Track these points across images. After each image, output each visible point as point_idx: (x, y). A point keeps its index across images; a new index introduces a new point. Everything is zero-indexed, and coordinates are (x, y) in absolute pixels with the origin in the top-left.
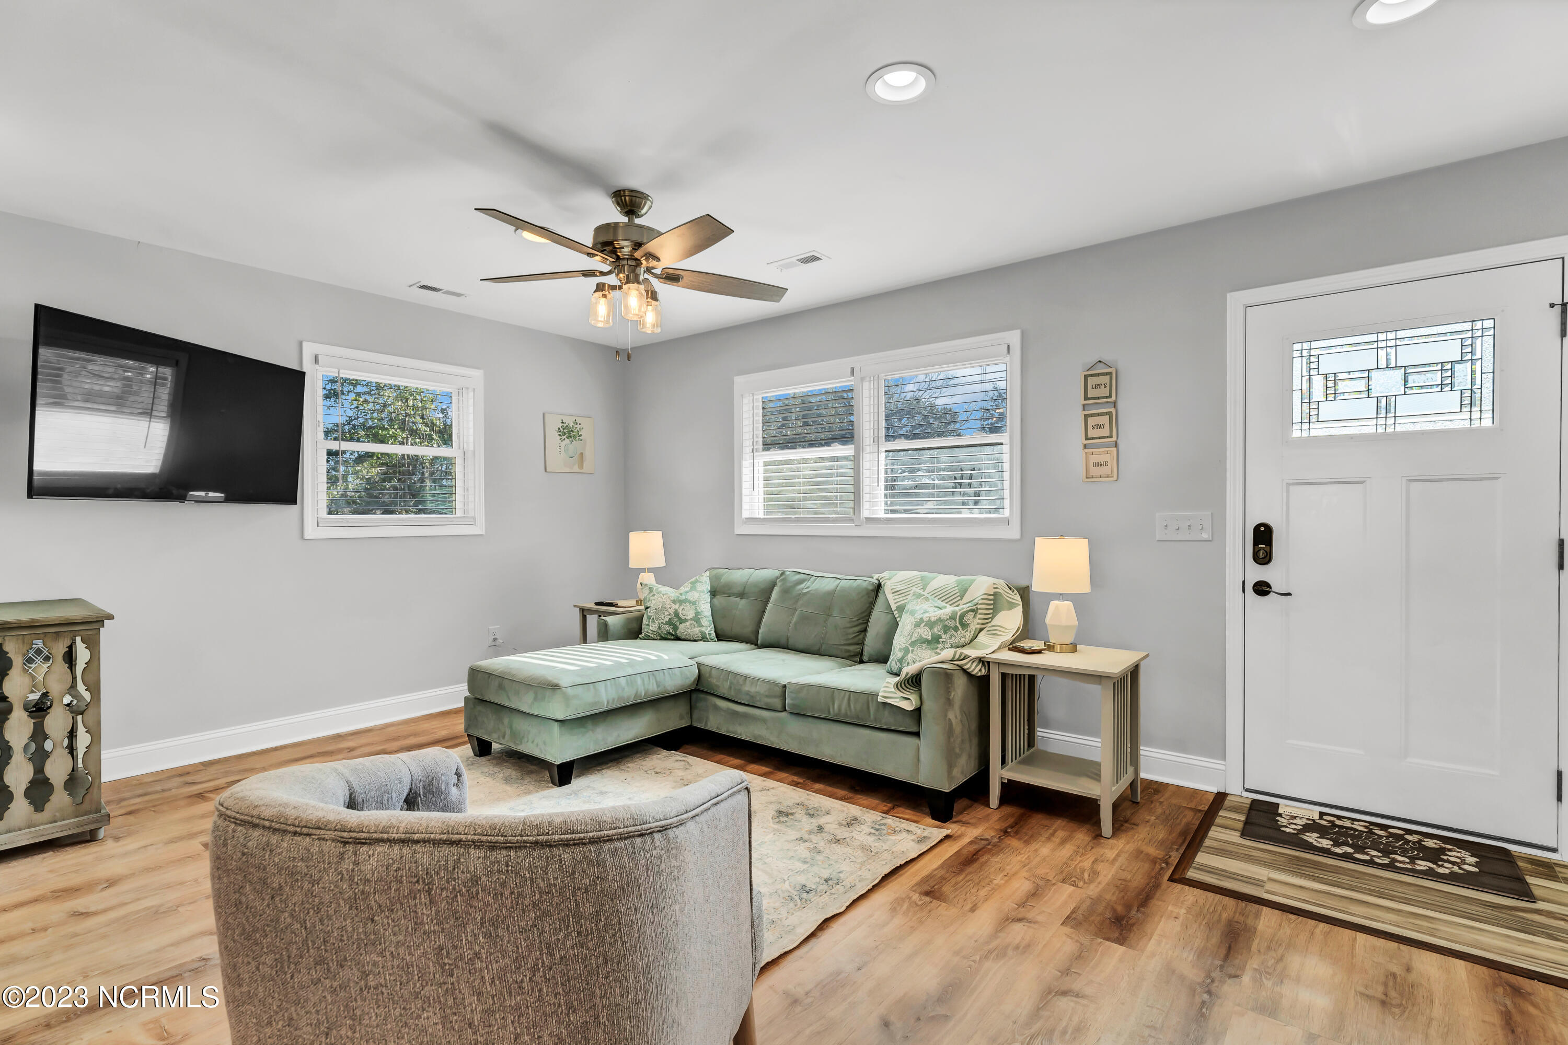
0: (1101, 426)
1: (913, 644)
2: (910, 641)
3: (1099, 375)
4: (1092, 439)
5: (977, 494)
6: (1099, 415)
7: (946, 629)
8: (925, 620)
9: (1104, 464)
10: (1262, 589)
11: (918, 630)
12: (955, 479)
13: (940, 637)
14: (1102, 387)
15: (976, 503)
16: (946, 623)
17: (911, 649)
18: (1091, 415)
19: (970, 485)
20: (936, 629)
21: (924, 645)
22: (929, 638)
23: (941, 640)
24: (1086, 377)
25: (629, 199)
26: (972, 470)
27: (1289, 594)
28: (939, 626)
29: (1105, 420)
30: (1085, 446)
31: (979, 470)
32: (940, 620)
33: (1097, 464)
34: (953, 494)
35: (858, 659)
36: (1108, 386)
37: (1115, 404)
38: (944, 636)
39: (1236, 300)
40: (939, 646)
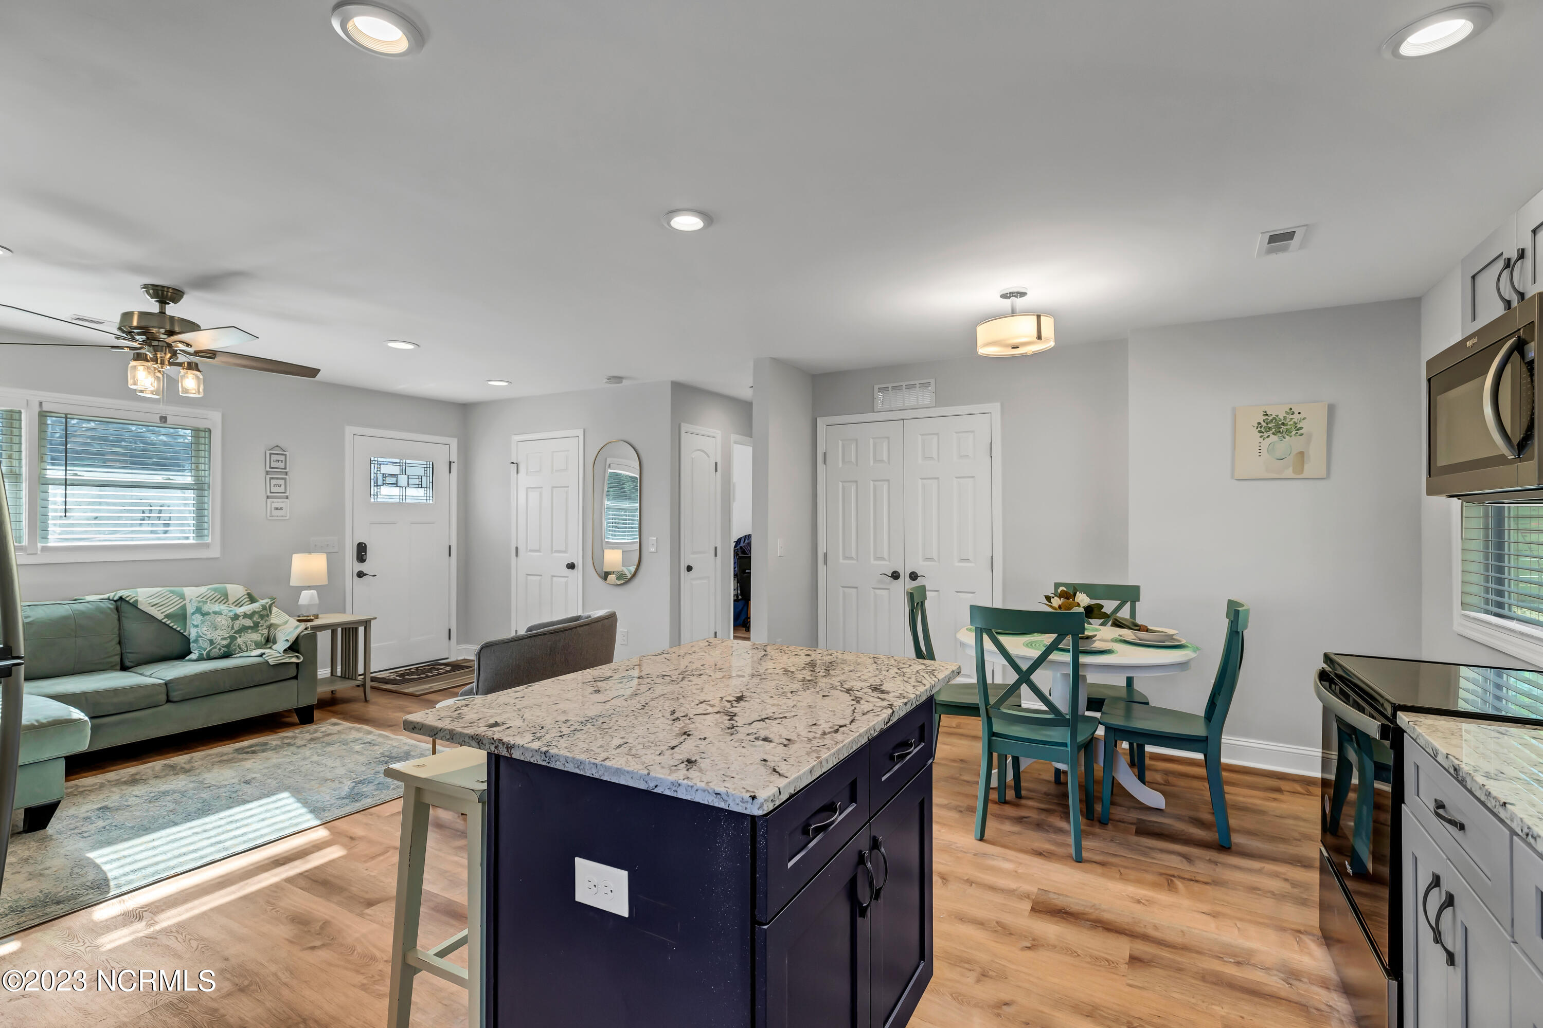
0: (279, 486)
1: (236, 632)
2: (234, 631)
3: (277, 454)
4: (273, 493)
5: (167, 525)
6: (277, 478)
7: (262, 617)
8: (240, 614)
9: (280, 509)
10: (361, 575)
11: (237, 622)
12: (143, 512)
13: (259, 623)
14: (280, 462)
15: (166, 532)
16: (261, 613)
17: (237, 635)
18: (273, 478)
19: (159, 518)
20: (255, 619)
21: (250, 631)
22: (252, 625)
23: (260, 625)
24: (271, 454)
25: (171, 295)
26: (161, 506)
27: (375, 576)
28: (257, 616)
29: (282, 482)
30: (268, 497)
31: (169, 506)
32: (254, 613)
33: (276, 509)
34: (141, 525)
35: (119, 667)
36: (284, 462)
37: (286, 474)
38: (261, 622)
39: (349, 430)
40: (260, 628)
